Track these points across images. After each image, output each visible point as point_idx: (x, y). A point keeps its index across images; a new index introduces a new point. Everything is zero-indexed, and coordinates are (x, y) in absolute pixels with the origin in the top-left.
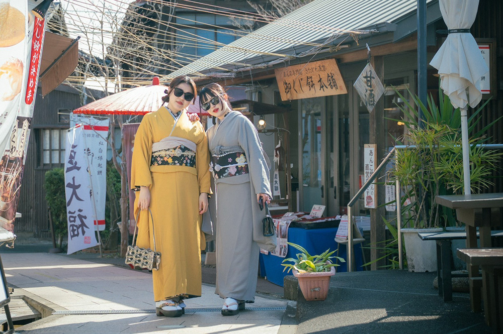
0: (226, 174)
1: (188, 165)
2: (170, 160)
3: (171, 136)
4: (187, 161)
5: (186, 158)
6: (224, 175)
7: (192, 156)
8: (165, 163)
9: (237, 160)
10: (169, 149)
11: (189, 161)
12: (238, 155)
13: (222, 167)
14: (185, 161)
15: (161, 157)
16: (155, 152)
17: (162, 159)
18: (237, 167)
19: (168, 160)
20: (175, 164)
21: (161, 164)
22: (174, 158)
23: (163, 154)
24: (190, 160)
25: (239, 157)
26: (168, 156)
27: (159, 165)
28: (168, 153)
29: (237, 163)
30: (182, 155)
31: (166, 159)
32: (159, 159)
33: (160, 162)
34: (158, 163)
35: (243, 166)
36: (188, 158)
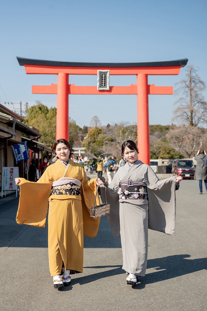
0: (132, 197)
1: (75, 194)
2: (64, 192)
3: (64, 177)
4: (74, 192)
5: (74, 190)
6: (130, 198)
7: (78, 189)
8: (61, 193)
9: (140, 190)
10: (63, 185)
11: (75, 192)
12: (141, 187)
13: (130, 193)
14: (73, 192)
15: (59, 190)
16: (55, 187)
17: (59, 191)
18: (139, 194)
19: (62, 192)
20: (67, 194)
21: (59, 194)
22: (66, 190)
23: (59, 188)
24: (77, 191)
25: (141, 188)
26: (62, 189)
27: (57, 194)
28: (62, 187)
29: (139, 192)
30: (71, 189)
31: (61, 191)
32: (57, 191)
33: (58, 193)
34: (56, 193)
35: (143, 194)
36: (75, 190)
